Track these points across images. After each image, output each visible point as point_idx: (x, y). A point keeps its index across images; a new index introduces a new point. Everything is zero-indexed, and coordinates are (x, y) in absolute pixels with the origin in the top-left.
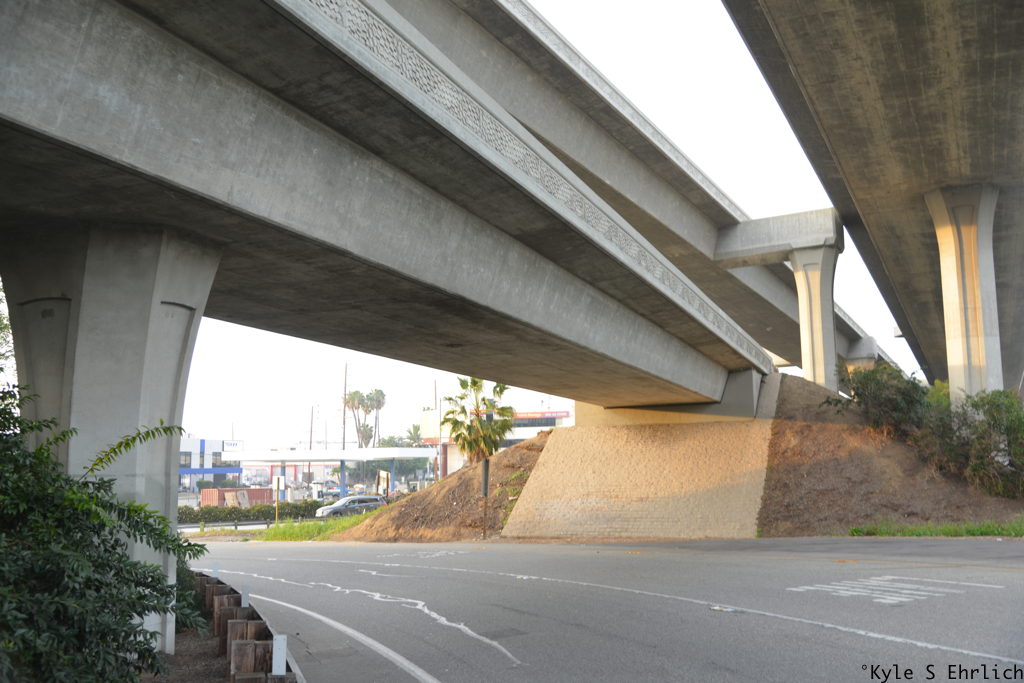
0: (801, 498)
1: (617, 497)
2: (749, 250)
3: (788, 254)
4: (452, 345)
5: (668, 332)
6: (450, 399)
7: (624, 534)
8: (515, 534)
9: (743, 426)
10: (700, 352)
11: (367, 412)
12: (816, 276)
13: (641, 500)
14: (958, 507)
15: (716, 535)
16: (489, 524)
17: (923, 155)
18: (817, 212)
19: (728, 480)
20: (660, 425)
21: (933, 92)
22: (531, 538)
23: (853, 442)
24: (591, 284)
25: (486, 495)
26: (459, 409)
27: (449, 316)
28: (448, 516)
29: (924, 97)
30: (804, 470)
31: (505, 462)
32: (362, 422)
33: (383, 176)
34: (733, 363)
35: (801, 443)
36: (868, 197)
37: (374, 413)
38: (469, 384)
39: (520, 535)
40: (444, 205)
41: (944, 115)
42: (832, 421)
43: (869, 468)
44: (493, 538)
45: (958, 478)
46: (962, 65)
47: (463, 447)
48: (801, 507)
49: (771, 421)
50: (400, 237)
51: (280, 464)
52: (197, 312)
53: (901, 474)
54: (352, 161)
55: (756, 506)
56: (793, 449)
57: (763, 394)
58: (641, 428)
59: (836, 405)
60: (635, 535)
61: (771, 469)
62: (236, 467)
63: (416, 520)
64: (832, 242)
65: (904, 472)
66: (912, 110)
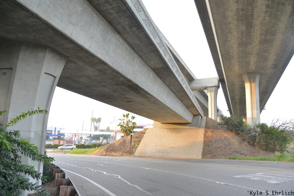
0: (213, 149)
1: (165, 146)
2: (197, 86)
3: (206, 88)
4: (128, 102)
5: (183, 103)
6: (120, 120)
7: (166, 156)
8: (138, 155)
9: (197, 130)
10: (189, 109)
11: (97, 123)
12: (213, 94)
13: (171, 147)
14: (253, 153)
15: (191, 158)
16: (131, 152)
17: (244, 64)
18: (214, 78)
19: (194, 143)
20: (176, 128)
21: (250, 47)
22: (142, 156)
23: (225, 135)
24: (168, 87)
25: (131, 144)
26: (123, 122)
27: (131, 91)
28: (120, 150)
29: (248, 48)
30: (213, 141)
31: (135, 136)
32: (95, 125)
33: (119, 41)
34: (196, 113)
35: (212, 135)
36: (229, 74)
37: (98, 123)
38: (125, 116)
39: (139, 155)
40: (135, 55)
41: (252, 53)
42: (220, 129)
43: (230, 142)
44: (132, 156)
45: (253, 145)
46: (259, 40)
47: (123, 132)
48: (213, 151)
49: (204, 129)
50: (123, 62)
51: (74, 134)
52: (57, 78)
53: (238, 144)
54: (111, 34)
55: (201, 150)
56: (210, 136)
57: (202, 122)
58: (171, 129)
59: (221, 125)
60: (170, 157)
61: (205, 141)
62: (63, 135)
63: (111, 150)
64: (217, 85)
65: (239, 143)
66: (244, 51)
